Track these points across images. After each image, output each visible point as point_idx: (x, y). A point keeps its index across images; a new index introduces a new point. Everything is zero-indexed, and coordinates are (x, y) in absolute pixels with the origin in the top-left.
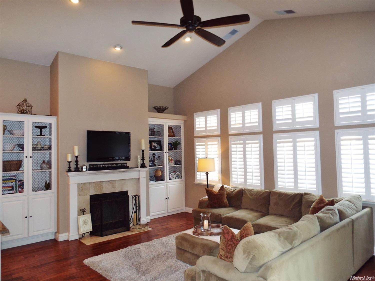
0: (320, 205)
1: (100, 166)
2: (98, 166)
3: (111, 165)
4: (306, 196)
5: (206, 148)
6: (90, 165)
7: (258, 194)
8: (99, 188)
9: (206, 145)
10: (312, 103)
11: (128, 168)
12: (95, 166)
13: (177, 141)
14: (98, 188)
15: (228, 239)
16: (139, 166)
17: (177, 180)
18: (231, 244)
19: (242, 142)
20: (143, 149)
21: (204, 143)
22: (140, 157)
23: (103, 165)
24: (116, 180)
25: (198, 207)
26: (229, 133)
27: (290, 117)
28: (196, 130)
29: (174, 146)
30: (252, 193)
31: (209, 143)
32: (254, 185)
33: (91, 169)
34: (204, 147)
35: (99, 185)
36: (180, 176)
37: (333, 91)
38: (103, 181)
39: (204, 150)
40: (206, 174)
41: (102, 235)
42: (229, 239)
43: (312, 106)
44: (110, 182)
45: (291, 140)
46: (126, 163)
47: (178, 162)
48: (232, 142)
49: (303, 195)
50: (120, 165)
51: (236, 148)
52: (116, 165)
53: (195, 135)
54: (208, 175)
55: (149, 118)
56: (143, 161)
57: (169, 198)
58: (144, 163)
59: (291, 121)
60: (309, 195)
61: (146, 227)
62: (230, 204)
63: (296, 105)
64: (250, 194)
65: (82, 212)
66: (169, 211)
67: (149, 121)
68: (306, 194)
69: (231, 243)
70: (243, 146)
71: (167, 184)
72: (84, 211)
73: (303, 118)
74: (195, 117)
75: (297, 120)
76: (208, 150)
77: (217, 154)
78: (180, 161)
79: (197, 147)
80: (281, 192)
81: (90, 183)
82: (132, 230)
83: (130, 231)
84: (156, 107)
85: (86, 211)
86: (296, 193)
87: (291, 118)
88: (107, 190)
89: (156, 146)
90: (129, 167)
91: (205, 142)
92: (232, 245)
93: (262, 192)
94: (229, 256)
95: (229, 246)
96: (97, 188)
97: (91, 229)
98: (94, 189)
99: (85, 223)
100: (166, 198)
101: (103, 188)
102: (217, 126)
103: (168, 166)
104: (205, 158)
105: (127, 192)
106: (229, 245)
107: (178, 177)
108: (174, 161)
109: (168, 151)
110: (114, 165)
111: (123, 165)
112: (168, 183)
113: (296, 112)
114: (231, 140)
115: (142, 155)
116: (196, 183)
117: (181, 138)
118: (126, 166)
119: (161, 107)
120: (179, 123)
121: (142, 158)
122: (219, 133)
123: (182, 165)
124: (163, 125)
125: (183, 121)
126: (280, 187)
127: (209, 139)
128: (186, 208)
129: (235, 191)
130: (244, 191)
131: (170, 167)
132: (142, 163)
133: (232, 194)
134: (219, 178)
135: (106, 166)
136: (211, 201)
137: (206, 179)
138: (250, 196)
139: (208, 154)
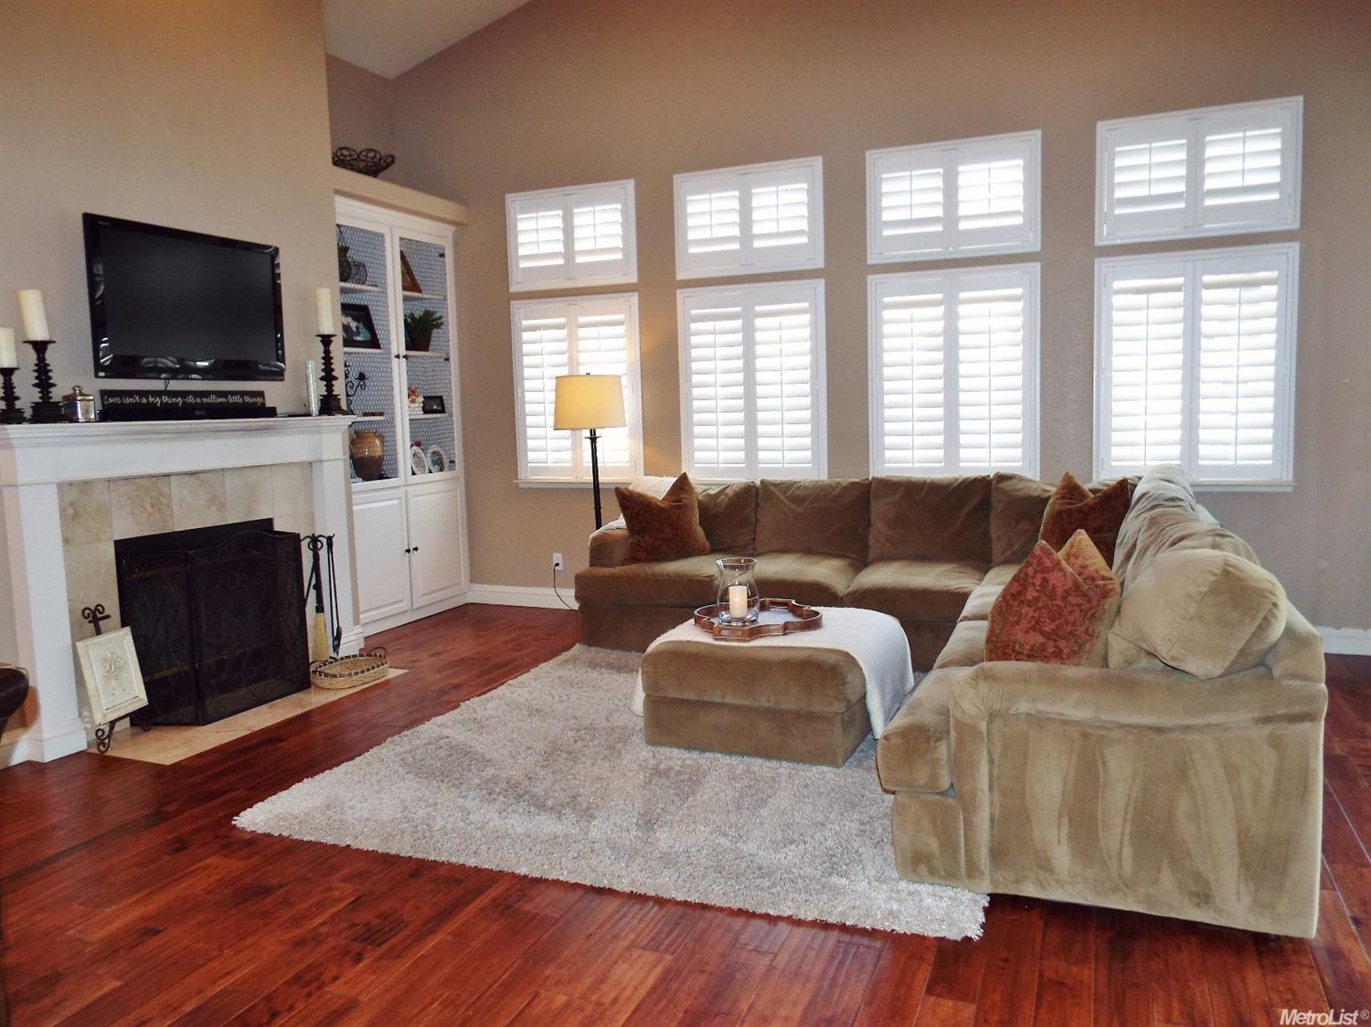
1: (151, 399)
2: (144, 401)
3: (198, 400)
4: (1004, 485)
5: (572, 339)
6: (105, 394)
7: (826, 495)
8: (152, 506)
9: (572, 327)
10: (1020, 162)
11: (271, 412)
12: (128, 400)
13: (427, 314)
14: (148, 506)
15: (1066, 588)
16: (315, 407)
17: (437, 475)
18: (1079, 605)
19: (739, 309)
20: (326, 333)
21: (562, 320)
22: (314, 369)
23: (165, 399)
24: (223, 470)
25: (588, 564)
26: (681, 276)
27: (938, 212)
28: (518, 265)
29: (420, 332)
30: (797, 492)
31: (582, 319)
32: (789, 468)
33: (113, 410)
34: (563, 333)
35: (154, 494)
36: (446, 461)
37: (1095, 124)
38: (168, 475)
39: (564, 346)
40: (591, 438)
41: (201, 720)
42: (1070, 589)
43: (1019, 175)
44: (196, 478)
45: (940, 296)
46: (261, 393)
47: (434, 404)
48: (693, 312)
49: (994, 483)
50: (237, 399)
51: (714, 332)
52: (219, 400)
53: (514, 288)
54: (598, 446)
55: (338, 199)
56: (329, 387)
57: (416, 549)
58: (334, 393)
59: (939, 228)
60: (1014, 481)
61: (378, 666)
62: (711, 543)
63: (961, 168)
64: (788, 498)
65: (93, 619)
66: (420, 601)
67: (337, 210)
68: (1002, 478)
69: (1080, 600)
70: (742, 326)
71: (406, 492)
72: (99, 616)
73: (990, 215)
74: (512, 211)
75: (963, 226)
76: (582, 345)
77: (625, 362)
78: (441, 397)
79: (526, 336)
80: (912, 479)
81: (109, 480)
82: (324, 682)
83: (313, 688)
84: (345, 152)
85: (108, 617)
86: (968, 478)
87: (942, 215)
88: (189, 515)
89: (354, 329)
90: (278, 411)
91: (564, 317)
92: (1083, 607)
93: (840, 486)
94: (1066, 651)
95: (1071, 612)
96: (143, 506)
97: (142, 700)
98: (132, 513)
99: (113, 669)
100: (408, 551)
101: (169, 506)
102: (625, 250)
103: (407, 419)
104: (586, 374)
105: (270, 522)
106: (1070, 608)
107: (439, 463)
108: (421, 399)
109: (403, 352)
110: (212, 399)
111: (247, 399)
112: (410, 489)
113: (962, 195)
114: (689, 305)
115: (324, 358)
116: (521, 486)
117: (445, 299)
118: (263, 404)
119: (371, 154)
120: (435, 236)
121: (324, 374)
122: (633, 278)
123: (451, 416)
124: (382, 236)
125: (453, 228)
126: (891, 465)
127: (584, 302)
128: (477, 587)
129: (726, 494)
130: (760, 491)
131: (411, 420)
132: (326, 393)
133: (715, 505)
134: (631, 455)
135: (180, 404)
136: (642, 538)
137: (570, 465)
138: (793, 507)
139: (578, 364)
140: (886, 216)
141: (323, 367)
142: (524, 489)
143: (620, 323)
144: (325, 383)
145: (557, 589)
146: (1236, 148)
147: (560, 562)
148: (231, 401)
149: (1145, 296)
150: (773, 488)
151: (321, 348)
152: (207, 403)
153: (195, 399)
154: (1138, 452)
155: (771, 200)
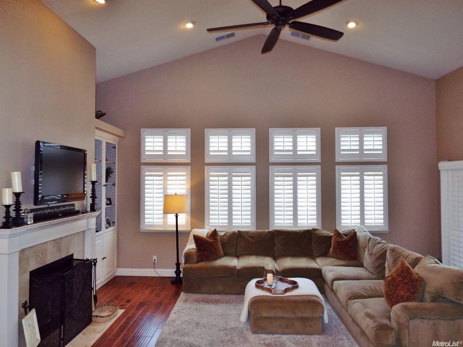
0: (342, 239)
1: (45, 211)
2: (42, 211)
4: (316, 232)
5: (165, 180)
6: (32, 211)
8: (42, 254)
9: (165, 176)
10: (315, 136)
11: (77, 213)
12: (39, 212)
13: (110, 168)
14: (40, 255)
16: (89, 209)
17: (111, 228)
19: (227, 174)
20: (93, 181)
21: (162, 173)
22: (89, 194)
23: (49, 211)
24: (62, 238)
26: (206, 161)
27: (291, 148)
28: (145, 153)
30: (251, 235)
31: (169, 174)
32: (243, 225)
34: (162, 178)
35: (43, 250)
36: (112, 222)
37: (335, 128)
38: (48, 241)
39: (162, 182)
40: (176, 216)
43: (314, 140)
44: (55, 242)
45: (291, 174)
46: (73, 205)
47: (107, 201)
48: (210, 173)
49: (312, 231)
50: (68, 208)
51: (218, 181)
52: (63, 209)
53: (142, 161)
54: (178, 218)
56: (93, 201)
57: (105, 258)
58: (94, 203)
59: (291, 153)
60: (318, 231)
61: (117, 310)
62: (224, 253)
63: (298, 136)
64: (249, 237)
65: (26, 308)
66: (105, 278)
67: (95, 135)
68: (315, 230)
70: (228, 179)
72: (27, 306)
73: (307, 151)
74: (143, 135)
75: (299, 153)
76: (169, 182)
77: (185, 189)
78: (110, 199)
79: (146, 178)
80: (288, 231)
88: (52, 256)
93: (265, 233)
97: (39, 339)
99: (32, 329)
100: (103, 259)
101: (46, 254)
102: (186, 151)
103: (104, 208)
104: (175, 194)
105: (73, 255)
107: (109, 223)
109: (105, 183)
111: (70, 207)
112: (104, 235)
113: (298, 144)
114: (209, 171)
115: (92, 190)
116: (141, 231)
117: (115, 163)
118: (75, 209)
119: (99, 113)
120: (113, 140)
121: (92, 195)
122: (188, 161)
123: (114, 205)
124: (101, 142)
125: (118, 138)
126: (276, 225)
127: (170, 168)
128: (119, 269)
129: (226, 235)
130: (238, 234)
131: (106, 208)
132: (92, 203)
133: (223, 239)
134: (186, 220)
135: (53, 212)
136: (204, 253)
137: (162, 224)
138: (251, 240)
139: (167, 189)
140: (276, 148)
141: (92, 193)
142: (141, 232)
143: (184, 176)
144: (92, 199)
145: (155, 269)
146: (372, 139)
147: (156, 259)
148: (66, 209)
149: (350, 177)
150: (243, 233)
151: (91, 186)
152: (61, 210)
153: (57, 209)
154: (349, 221)
155: (239, 140)
